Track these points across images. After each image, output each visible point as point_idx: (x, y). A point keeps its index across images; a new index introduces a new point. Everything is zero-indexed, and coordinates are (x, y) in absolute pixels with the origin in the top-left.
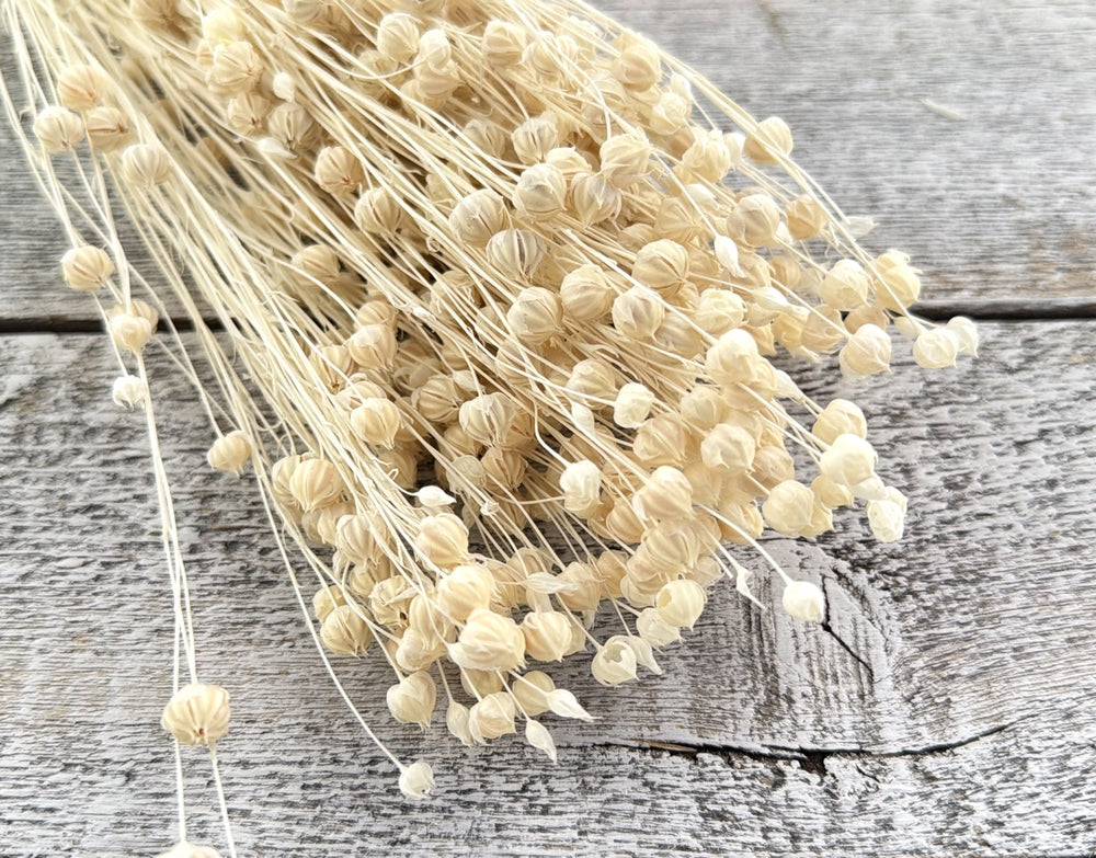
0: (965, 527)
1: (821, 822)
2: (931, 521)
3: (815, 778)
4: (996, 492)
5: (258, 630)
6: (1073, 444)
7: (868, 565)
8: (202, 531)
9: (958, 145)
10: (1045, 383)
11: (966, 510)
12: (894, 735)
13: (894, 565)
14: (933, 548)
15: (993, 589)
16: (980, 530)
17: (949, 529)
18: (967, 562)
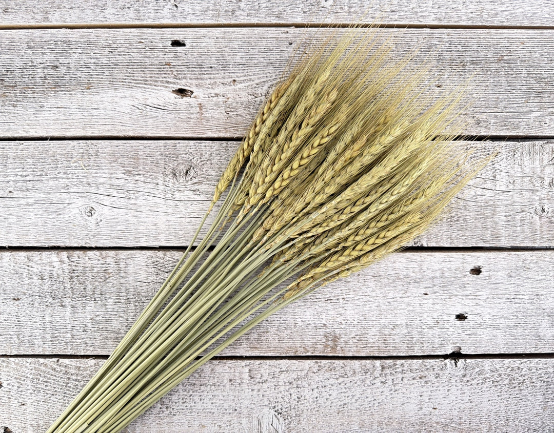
0: (299, 406)
2: (293, 405)
4: (306, 399)
5: (174, 424)
6: (323, 390)
7: (281, 414)
8: (161, 405)
9: (317, 307)
10: (321, 376)
11: (300, 403)
13: (285, 413)
14: (293, 410)
15: (302, 418)
16: (302, 407)
17: (296, 407)
18: (298, 413)
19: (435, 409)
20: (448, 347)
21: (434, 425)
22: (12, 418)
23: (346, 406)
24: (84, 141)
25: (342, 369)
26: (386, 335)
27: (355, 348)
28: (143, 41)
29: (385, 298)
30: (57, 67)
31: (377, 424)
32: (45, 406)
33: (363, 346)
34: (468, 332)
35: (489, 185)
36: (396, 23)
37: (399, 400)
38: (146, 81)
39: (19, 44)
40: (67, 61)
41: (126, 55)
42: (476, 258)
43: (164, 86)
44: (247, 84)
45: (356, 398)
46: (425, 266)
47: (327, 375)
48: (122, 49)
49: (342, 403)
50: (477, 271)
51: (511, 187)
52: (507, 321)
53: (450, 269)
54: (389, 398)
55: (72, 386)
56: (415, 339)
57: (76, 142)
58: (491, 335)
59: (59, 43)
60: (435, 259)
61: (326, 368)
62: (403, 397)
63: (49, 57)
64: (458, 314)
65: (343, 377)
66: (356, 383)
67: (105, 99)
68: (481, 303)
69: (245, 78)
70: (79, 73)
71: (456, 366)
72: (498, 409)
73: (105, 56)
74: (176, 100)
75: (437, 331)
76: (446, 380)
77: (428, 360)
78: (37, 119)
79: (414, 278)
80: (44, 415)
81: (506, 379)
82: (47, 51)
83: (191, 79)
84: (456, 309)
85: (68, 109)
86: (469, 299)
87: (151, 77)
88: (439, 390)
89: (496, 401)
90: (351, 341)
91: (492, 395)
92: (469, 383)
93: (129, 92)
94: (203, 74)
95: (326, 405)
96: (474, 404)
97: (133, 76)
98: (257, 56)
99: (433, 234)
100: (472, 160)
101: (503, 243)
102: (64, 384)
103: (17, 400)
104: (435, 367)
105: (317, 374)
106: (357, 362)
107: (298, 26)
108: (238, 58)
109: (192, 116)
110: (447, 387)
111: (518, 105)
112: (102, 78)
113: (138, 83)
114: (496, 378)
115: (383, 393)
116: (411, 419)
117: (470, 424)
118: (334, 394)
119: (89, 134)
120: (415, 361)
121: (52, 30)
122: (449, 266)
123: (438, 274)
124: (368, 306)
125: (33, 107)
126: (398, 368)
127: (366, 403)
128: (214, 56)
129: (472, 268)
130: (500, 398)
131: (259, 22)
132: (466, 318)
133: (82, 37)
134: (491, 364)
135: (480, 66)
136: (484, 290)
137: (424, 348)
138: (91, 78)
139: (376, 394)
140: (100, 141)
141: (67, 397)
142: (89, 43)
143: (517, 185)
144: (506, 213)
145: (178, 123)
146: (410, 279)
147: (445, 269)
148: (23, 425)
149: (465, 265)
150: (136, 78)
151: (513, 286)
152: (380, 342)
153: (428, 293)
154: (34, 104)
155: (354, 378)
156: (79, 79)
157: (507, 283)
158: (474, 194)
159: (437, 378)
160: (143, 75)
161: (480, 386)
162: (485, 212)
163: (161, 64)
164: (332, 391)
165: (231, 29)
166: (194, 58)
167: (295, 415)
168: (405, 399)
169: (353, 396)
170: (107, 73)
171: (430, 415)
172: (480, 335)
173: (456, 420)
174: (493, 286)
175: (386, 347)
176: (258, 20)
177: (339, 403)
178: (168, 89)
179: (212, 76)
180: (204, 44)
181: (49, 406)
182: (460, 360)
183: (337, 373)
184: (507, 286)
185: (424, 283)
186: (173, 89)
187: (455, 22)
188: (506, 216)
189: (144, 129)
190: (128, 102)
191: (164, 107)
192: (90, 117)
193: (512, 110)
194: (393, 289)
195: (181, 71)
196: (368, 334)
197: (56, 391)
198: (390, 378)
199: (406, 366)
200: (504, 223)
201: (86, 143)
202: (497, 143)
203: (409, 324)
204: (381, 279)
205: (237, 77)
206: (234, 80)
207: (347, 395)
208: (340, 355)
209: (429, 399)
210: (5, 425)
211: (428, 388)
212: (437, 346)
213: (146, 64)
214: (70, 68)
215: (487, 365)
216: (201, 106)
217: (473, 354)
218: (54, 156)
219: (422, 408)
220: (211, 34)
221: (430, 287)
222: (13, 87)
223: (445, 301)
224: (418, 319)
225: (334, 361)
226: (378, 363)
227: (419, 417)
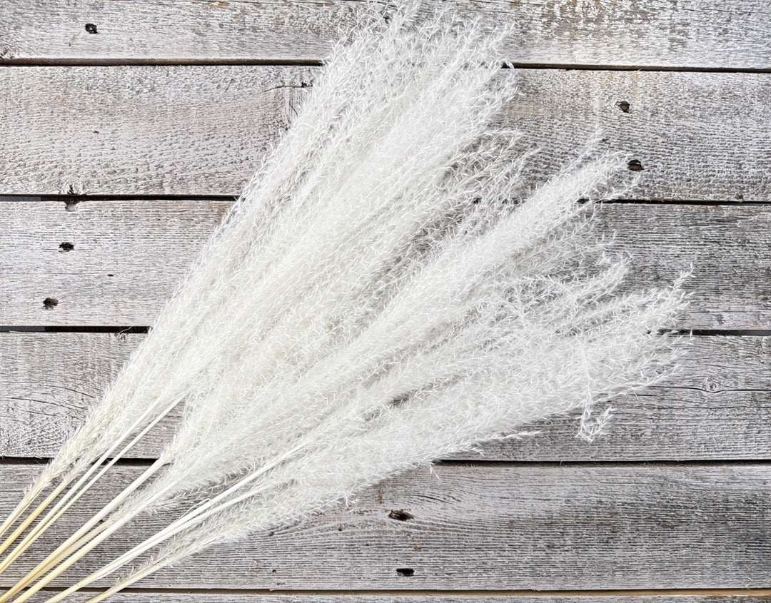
0: (264, 138)
1: (304, 73)
2: (271, 140)
3: (304, 82)
4: (255, 147)
6: (235, 159)
10: (238, 176)
11: (263, 143)
12: (287, 90)
14: (272, 133)
15: (260, 122)
16: (261, 137)
17: (267, 138)
18: (265, 129)
19: (96, 132)
20: (81, 210)
21: (97, 111)
22: (619, 123)
23: (205, 137)
24: (518, 460)
25: (211, 184)
26: (158, 225)
27: (196, 210)
28: (447, 576)
29: (159, 270)
30: (548, 546)
31: (168, 113)
32: (576, 139)
33: (186, 212)
34: (57, 228)
35: (38, 406)
36: (152, 594)
37: (140, 143)
38: (443, 530)
39: (593, 574)
40: (537, 553)
41: (467, 560)
42: (51, 320)
43: (423, 523)
44: (325, 526)
45: (194, 148)
46: (111, 309)
47: (229, 178)
48: (471, 567)
49: (211, 141)
50: (49, 303)
51: (11, 404)
52: (11, 242)
53: (82, 306)
54: (153, 147)
55: (542, 164)
56: (122, 221)
57: (529, 459)
58: (29, 224)
59: (545, 574)
60: (100, 319)
61: (231, 186)
62: (135, 148)
63: (557, 558)
64: (71, 251)
65: (211, 174)
66: (194, 166)
67: (492, 509)
68: (43, 264)
69: (327, 533)
70: (523, 539)
71: (71, 186)
72: (18, 130)
73: (492, 559)
74: (408, 507)
75: (96, 230)
76: (83, 169)
77: (105, 194)
78: (573, 487)
79: (124, 296)
80: (579, 128)
81: (9, 169)
82: (559, 565)
83: (392, 532)
84: (74, 257)
85: (537, 498)
86: (57, 269)
87: (438, 534)
88: (91, 155)
89: (20, 141)
90: (201, 218)
91: (25, 149)
92: (54, 164)
93: (463, 517)
94: (377, 537)
95: (230, 140)
96: (48, 138)
97: (459, 535)
98: (314, 558)
99: (104, 348)
100: (59, 436)
101: (18, 337)
102: (552, 166)
103: (611, 146)
104: (96, 186)
105: (242, 179)
106: (193, 193)
107: (266, 591)
108: (336, 556)
109: (390, 488)
110: (82, 160)
111: (6, 499)
112: (496, 533)
113: (454, 527)
114: (21, 171)
115: (161, 152)
116: (127, 119)
117: (52, 112)
118: (220, 153)
119: (512, 469)
120: (122, 193)
121: (552, 589)
122: (83, 310)
123: (97, 299)
124: (181, 261)
125: (578, 500)
126: (142, 185)
127: (181, 141)
128: (363, 558)
129: (55, 308)
130: (16, 144)
131: (310, 596)
132: (61, 246)
133: (517, 581)
134: (28, 188)
135: (53, 545)
136: (40, 280)
137: (111, 209)
138: (508, 534)
139: (168, 151)
140: (499, 459)
141: (549, 151)
142: (509, 574)
143: (4, 406)
144: (16, 373)
145: (407, 480)
146: (130, 294)
147: (88, 306)
148: (605, 115)
149: (64, 311)
150: (456, 533)
151: (5, 285)
152: (165, 218)
153: (108, 277)
154: (577, 504)
155: (197, 173)
156: (523, 533)
157: (11, 288)
158: (56, 396)
159: (95, 172)
160: (447, 536)
161: (41, 160)
162: (41, 375)
163: (426, 549)
164: (223, 157)
165: (344, 588)
166: (387, 556)
167: (270, 126)
168: (134, 146)
169: (197, 150)
170: (490, 539)
171: (101, 125)
172: (42, 225)
173: (69, 118)
174: (29, 285)
175: (157, 211)
176: (311, 598)
177: (214, 141)
178: (418, 520)
179: (366, 535)
180: (375, 571)
181: (572, 138)
182: (66, 193)
183: (217, 180)
184: (12, 284)
185: (113, 289)
186: (412, 520)
187: (83, 595)
188: (17, 369)
189: (447, 474)
190: (465, 505)
191: (423, 500)
192: (511, 488)
193: (13, 494)
194: (150, 282)
195: (403, 541)
196: (180, 227)
197: (562, 158)
198: (153, 173)
199: (133, 187)
200: (19, 361)
201: (515, 458)
202: (30, 455)
203: (130, 239)
204: (165, 294)
205: (337, 534)
206: (340, 530)
207: (205, 152)
208: (214, 202)
209: (103, 145)
210: (627, 115)
211: (105, 159)
212: (96, 212)
213: (443, 549)
214: (533, 546)
215: (32, 187)
216: (380, 501)
217: (51, 202)
218: (555, 443)
219: (112, 133)
220: (367, 583)
221: (106, 284)
222: (602, 524)
223: (88, 267)
224: (119, 245)
225: (222, 194)
226: (167, 192)
227: (116, 122)
